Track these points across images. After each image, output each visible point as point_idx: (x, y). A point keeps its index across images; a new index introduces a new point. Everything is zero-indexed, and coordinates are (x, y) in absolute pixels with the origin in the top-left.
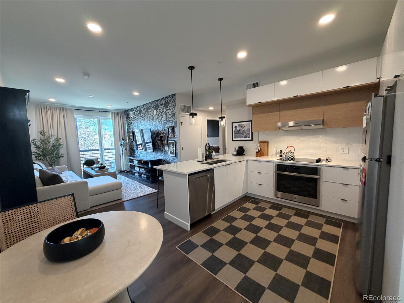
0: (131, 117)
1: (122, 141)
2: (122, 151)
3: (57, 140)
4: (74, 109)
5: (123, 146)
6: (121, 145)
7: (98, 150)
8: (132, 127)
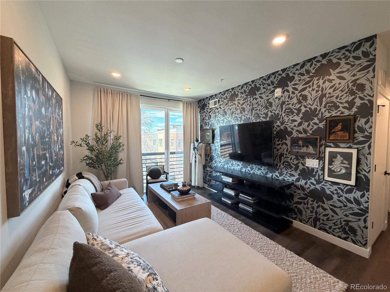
0: (210, 107)
1: (195, 142)
2: (195, 157)
3: (117, 138)
4: (140, 95)
5: (197, 150)
6: (194, 148)
7: (163, 154)
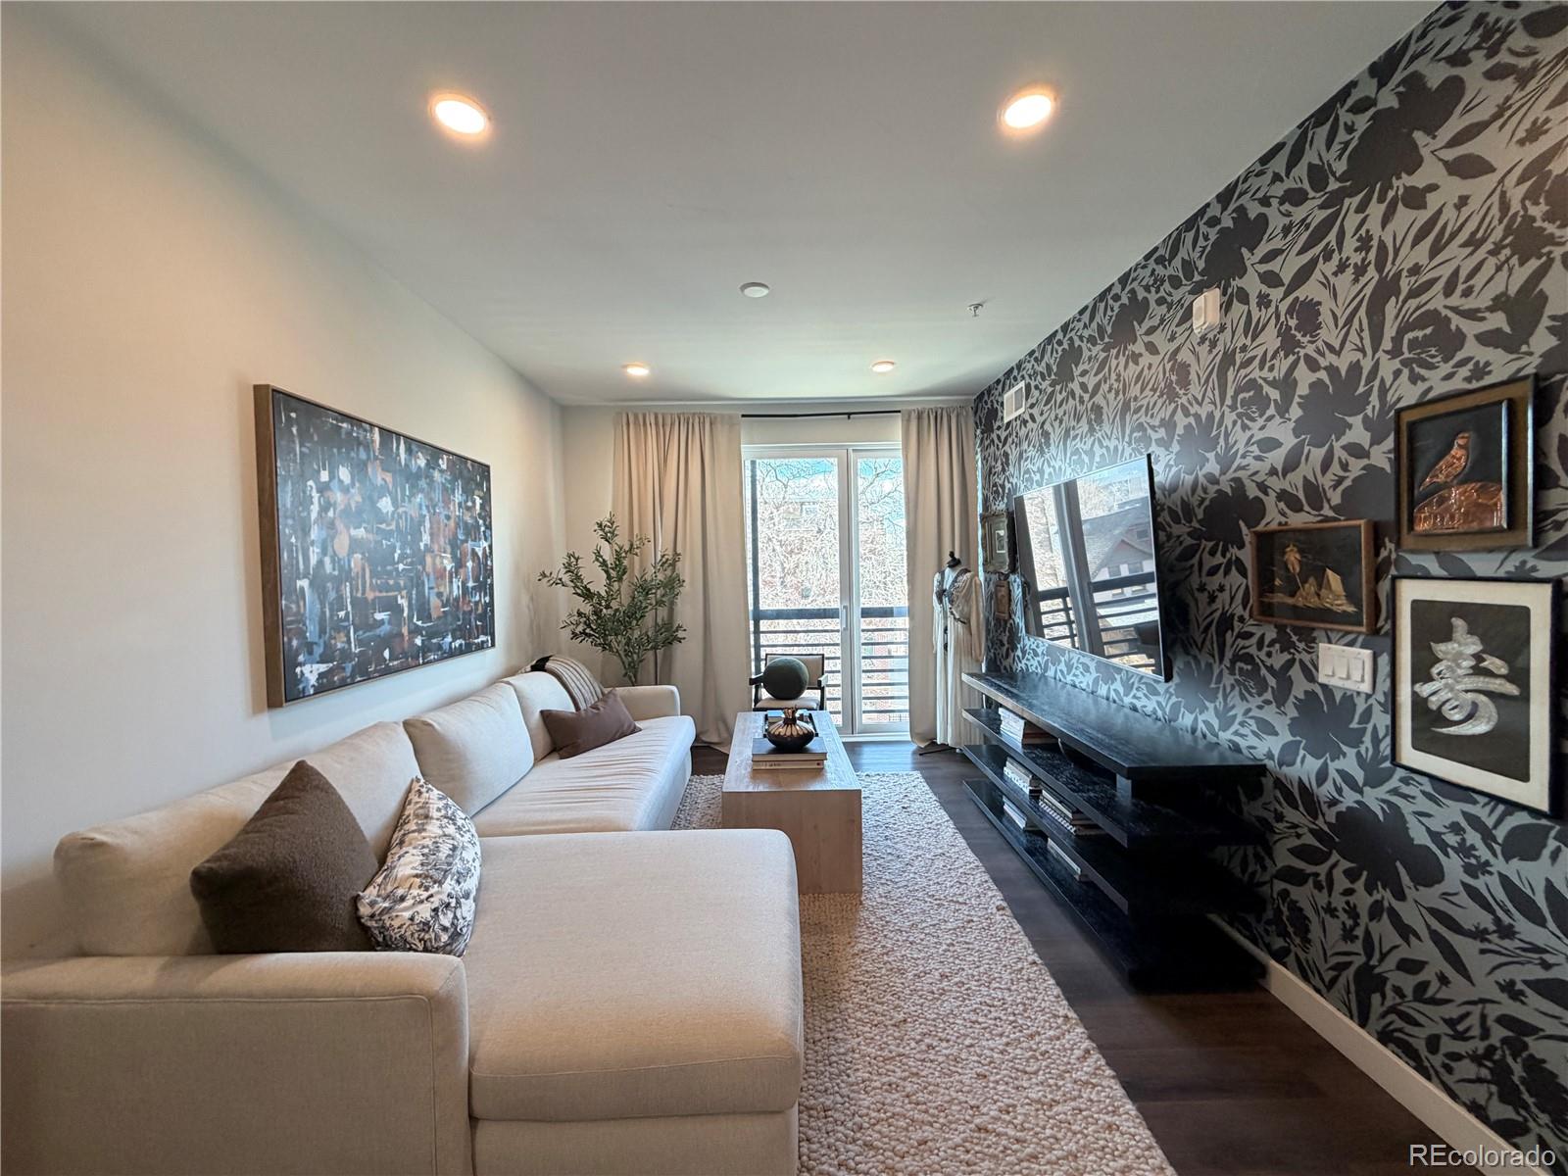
8: (1008, 486)
